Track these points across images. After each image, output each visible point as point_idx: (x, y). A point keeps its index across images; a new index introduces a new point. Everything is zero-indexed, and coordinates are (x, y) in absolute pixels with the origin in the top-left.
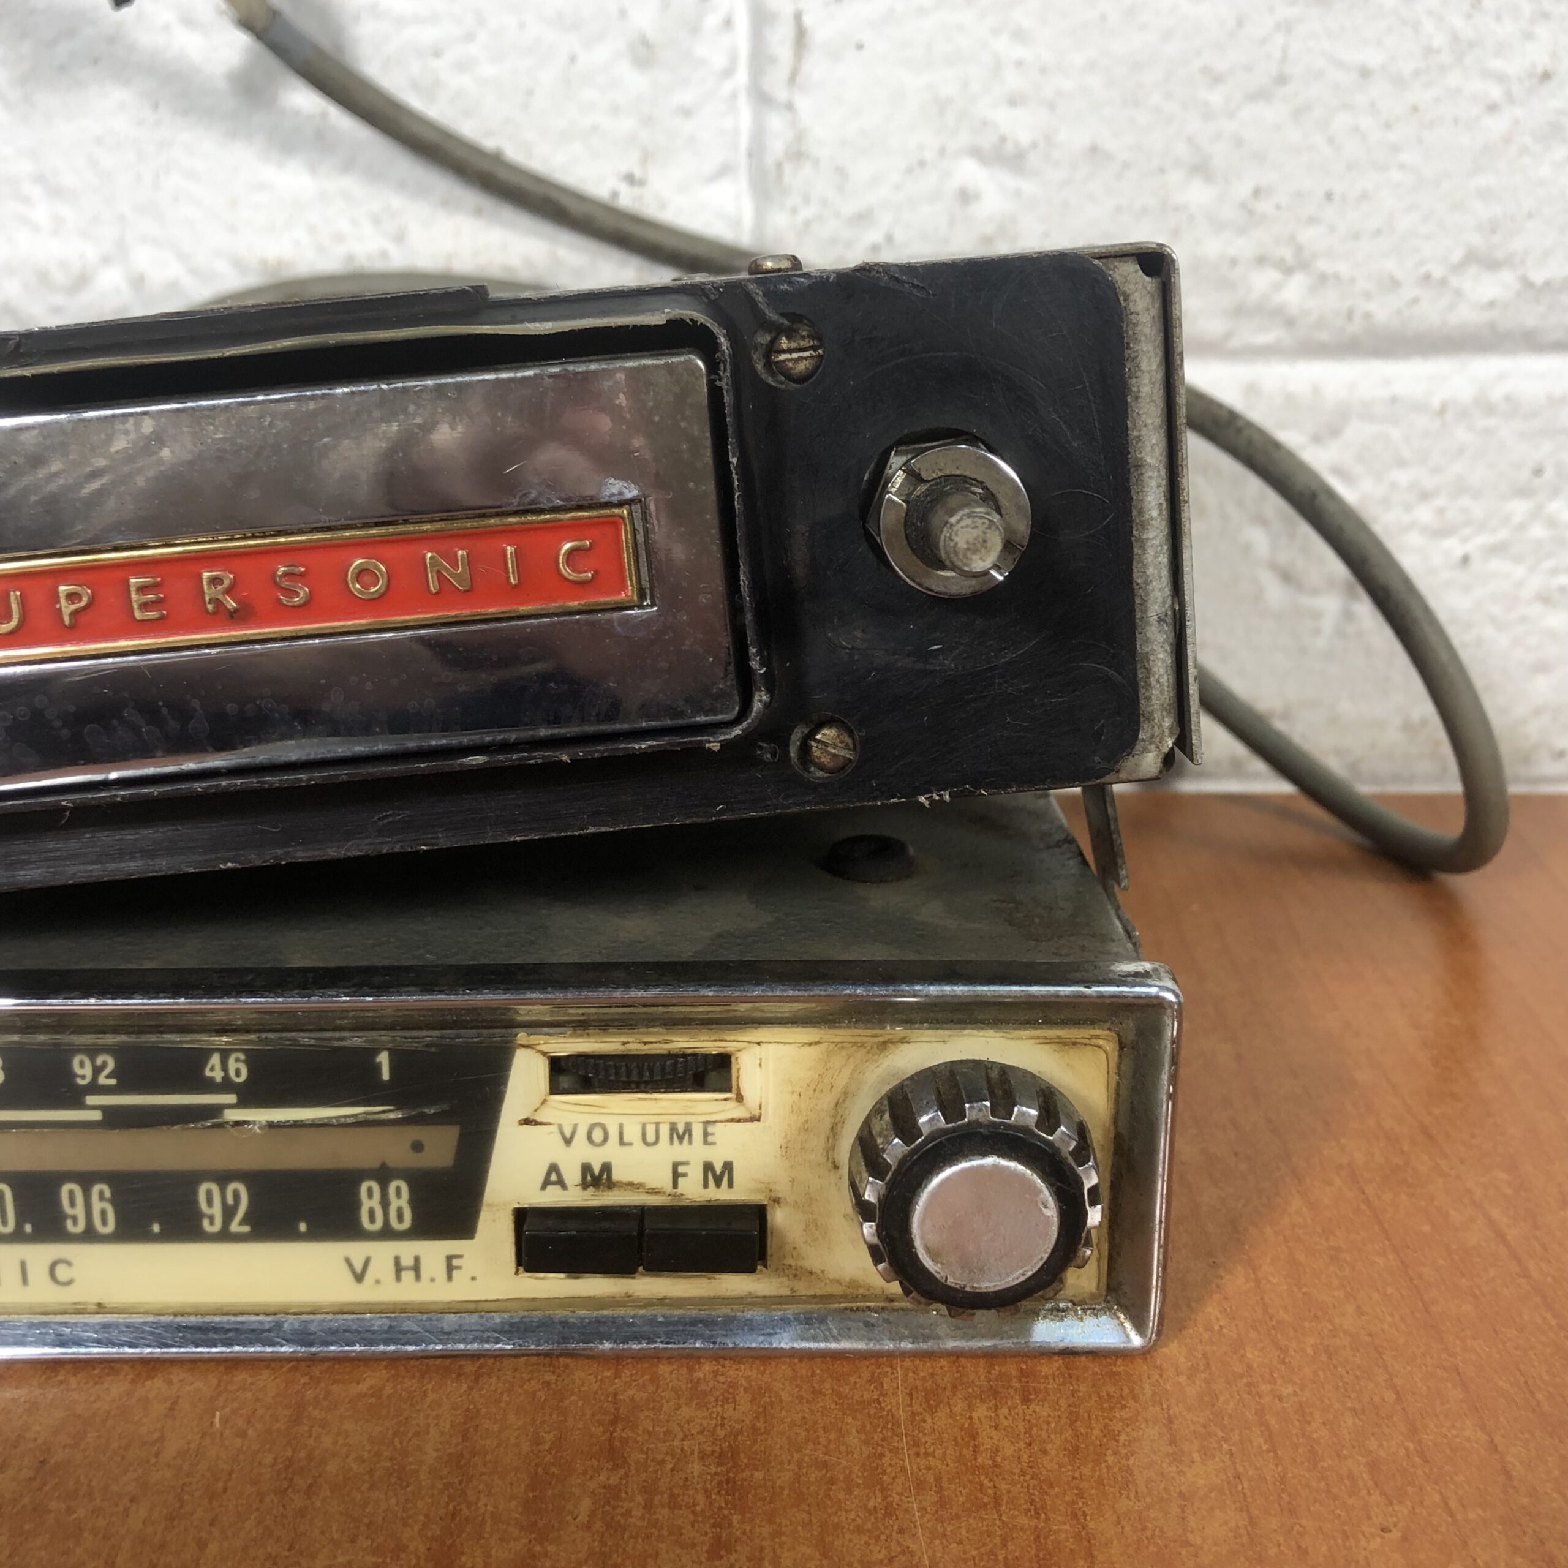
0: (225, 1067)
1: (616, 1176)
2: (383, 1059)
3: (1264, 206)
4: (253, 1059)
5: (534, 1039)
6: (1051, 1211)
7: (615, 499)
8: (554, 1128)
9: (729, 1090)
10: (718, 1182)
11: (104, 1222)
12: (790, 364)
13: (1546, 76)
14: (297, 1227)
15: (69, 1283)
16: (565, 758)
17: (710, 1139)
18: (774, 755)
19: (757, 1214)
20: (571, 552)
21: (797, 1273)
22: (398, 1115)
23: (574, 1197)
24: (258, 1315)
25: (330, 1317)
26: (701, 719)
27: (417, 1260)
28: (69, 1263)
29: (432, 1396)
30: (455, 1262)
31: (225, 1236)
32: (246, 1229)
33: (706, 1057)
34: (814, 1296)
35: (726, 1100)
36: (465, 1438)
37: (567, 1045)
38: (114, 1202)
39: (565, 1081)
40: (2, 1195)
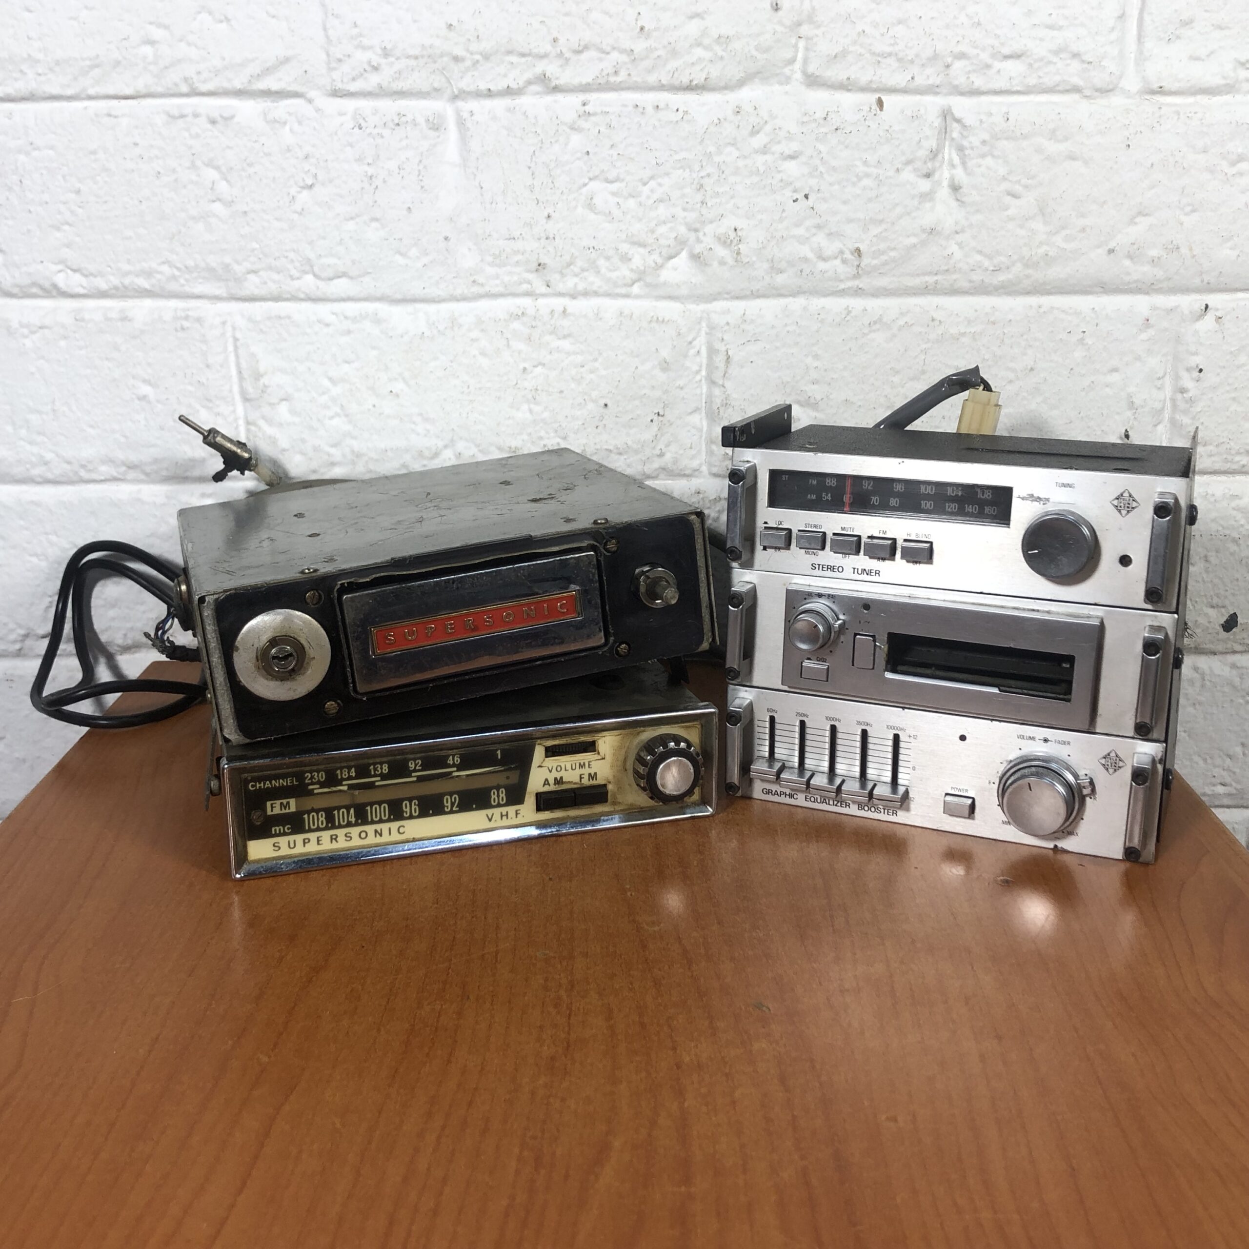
0: (453, 759)
1: (564, 780)
2: (499, 752)
4: (462, 757)
5: (541, 742)
6: (692, 771)
7: (572, 590)
8: (547, 768)
9: (595, 751)
10: (593, 779)
11: (415, 812)
12: (610, 549)
14: (473, 807)
15: (404, 833)
16: (563, 660)
17: (590, 766)
18: (610, 654)
19: (604, 787)
20: (561, 605)
21: (617, 803)
22: (502, 769)
23: (552, 788)
24: (460, 835)
27: (507, 812)
28: (404, 827)
30: (518, 812)
31: (452, 812)
32: (458, 809)
33: (589, 742)
35: (595, 754)
37: (550, 743)
38: (418, 805)
39: (549, 754)
40: (384, 807)
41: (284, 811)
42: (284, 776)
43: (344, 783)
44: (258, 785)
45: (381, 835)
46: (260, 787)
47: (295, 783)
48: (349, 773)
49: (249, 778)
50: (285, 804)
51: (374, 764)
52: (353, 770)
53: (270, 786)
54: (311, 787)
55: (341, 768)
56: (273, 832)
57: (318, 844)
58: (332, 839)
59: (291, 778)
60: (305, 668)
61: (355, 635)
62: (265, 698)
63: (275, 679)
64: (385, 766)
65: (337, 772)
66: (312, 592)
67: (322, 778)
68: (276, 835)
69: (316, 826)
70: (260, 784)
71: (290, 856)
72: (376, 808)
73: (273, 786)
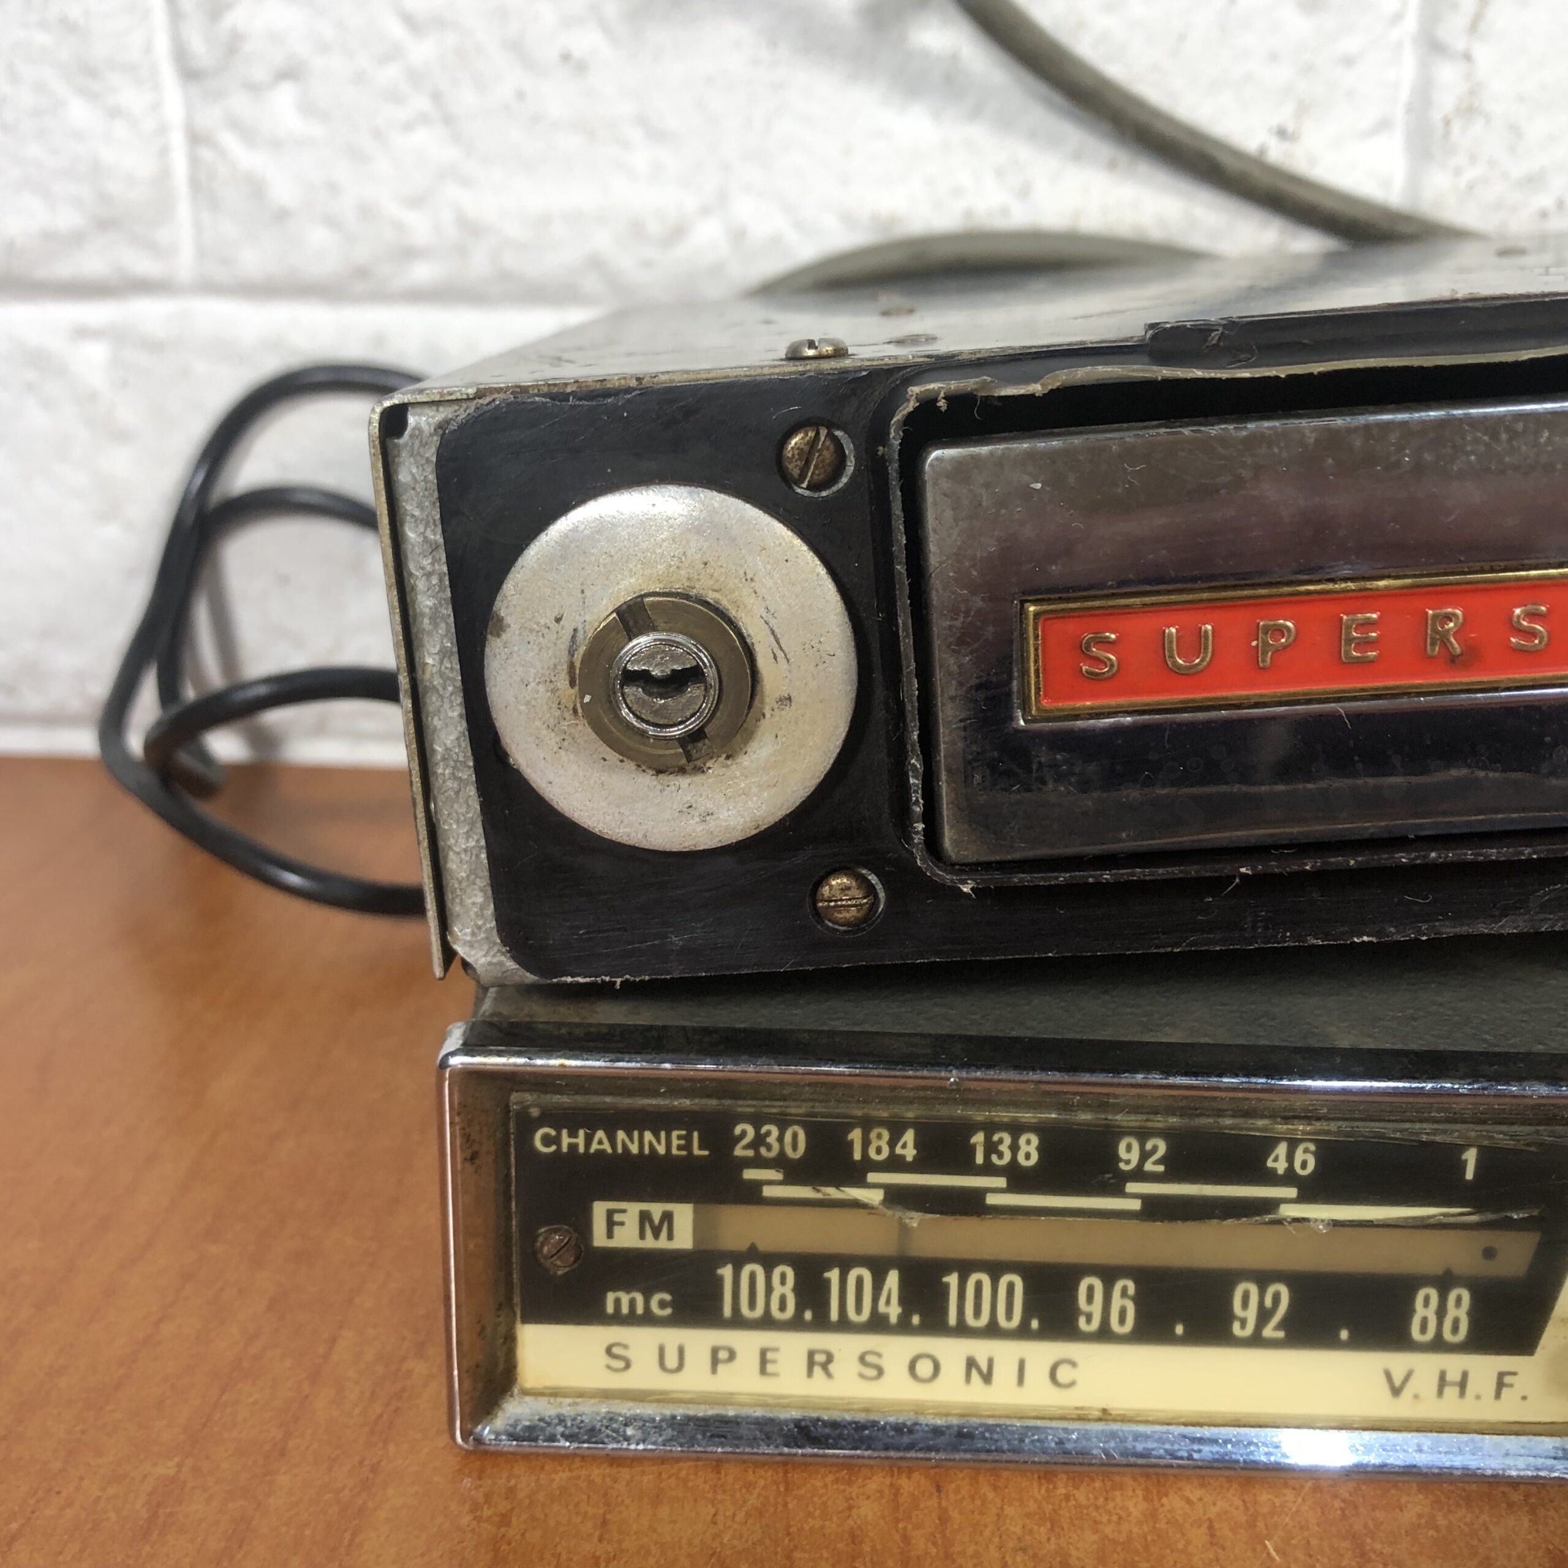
0: (1290, 1158)
2: (1471, 1157)
4: (1324, 1151)
11: (1122, 1320)
14: (1338, 1335)
15: (1072, 1384)
22: (1476, 1218)
24: (1278, 1427)
27: (1465, 1375)
28: (1073, 1364)
30: (1507, 1380)
31: (1256, 1341)
32: (1281, 1334)
38: (1137, 1300)
40: (1011, 1287)
41: (650, 1243)
42: (660, 1121)
43: (872, 1177)
44: (566, 1140)
45: (987, 1378)
46: (573, 1147)
47: (697, 1152)
48: (892, 1144)
49: (535, 1112)
50: (656, 1219)
51: (990, 1128)
52: (909, 1136)
53: (607, 1147)
54: (749, 1174)
55: (867, 1124)
56: (610, 1309)
57: (763, 1371)
58: (811, 1364)
59: (684, 1132)
60: (749, 736)
61: (958, 624)
62: (596, 831)
63: (632, 765)
64: (1028, 1142)
65: (851, 1136)
66: (811, 434)
67: (795, 1147)
68: (618, 1319)
69: (759, 1312)
70: (573, 1134)
71: (661, 1397)
72: (979, 1286)
73: (620, 1150)
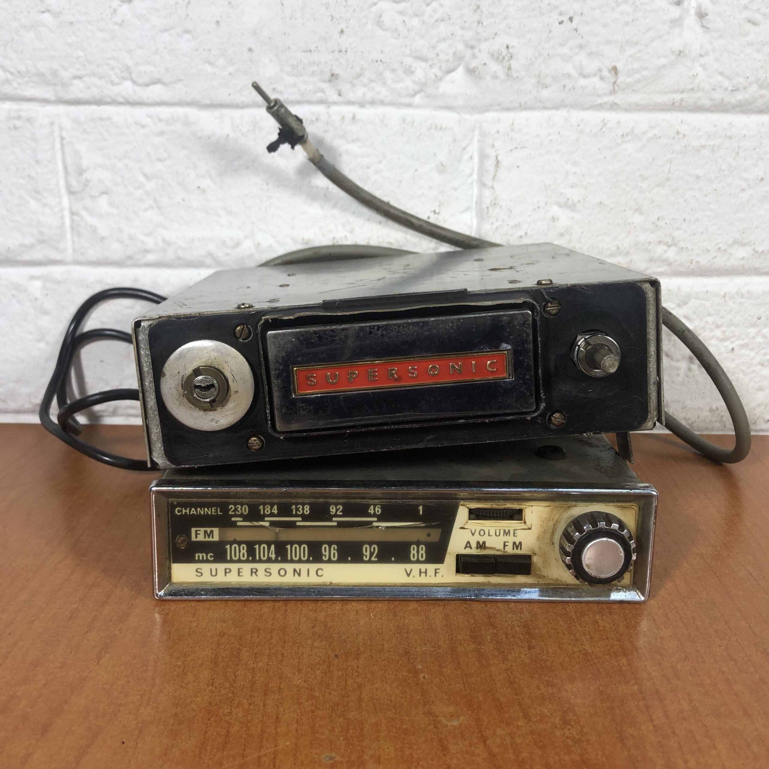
0: (374, 510)
1: (487, 545)
2: (421, 508)
3: (661, 223)
4: (383, 507)
5: (465, 503)
6: (622, 554)
7: (504, 349)
8: (469, 530)
9: (522, 520)
10: (517, 548)
11: (334, 557)
12: (551, 311)
13: (762, 179)
14: (391, 559)
15: (322, 575)
16: (487, 421)
17: (515, 535)
18: (542, 421)
19: (529, 557)
20: (490, 363)
21: (540, 576)
22: (423, 525)
23: (474, 551)
24: (378, 586)
25: (399, 587)
26: (524, 410)
27: (426, 570)
28: (322, 570)
29: (433, 611)
30: (437, 571)
31: (370, 562)
32: (376, 559)
33: (515, 509)
34: (545, 584)
35: (521, 523)
36: (447, 620)
37: (474, 505)
38: (337, 550)
39: (472, 516)
40: (304, 548)
41: (207, 539)
42: (209, 505)
43: (266, 519)
44: (184, 511)
45: (299, 575)
46: (186, 513)
47: (219, 513)
48: (271, 509)
49: (175, 503)
50: (209, 532)
51: (296, 504)
52: (275, 507)
53: (195, 513)
54: (233, 519)
55: (264, 504)
56: (197, 558)
57: (239, 575)
58: (252, 572)
59: (215, 508)
60: (228, 401)
61: (277, 373)
62: (189, 426)
63: (198, 409)
64: (307, 507)
65: (260, 508)
66: (242, 327)
67: (245, 511)
68: (199, 561)
69: (237, 558)
70: (186, 509)
71: (211, 583)
72: (296, 548)
73: (198, 513)
